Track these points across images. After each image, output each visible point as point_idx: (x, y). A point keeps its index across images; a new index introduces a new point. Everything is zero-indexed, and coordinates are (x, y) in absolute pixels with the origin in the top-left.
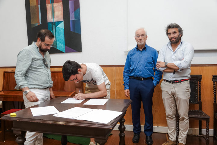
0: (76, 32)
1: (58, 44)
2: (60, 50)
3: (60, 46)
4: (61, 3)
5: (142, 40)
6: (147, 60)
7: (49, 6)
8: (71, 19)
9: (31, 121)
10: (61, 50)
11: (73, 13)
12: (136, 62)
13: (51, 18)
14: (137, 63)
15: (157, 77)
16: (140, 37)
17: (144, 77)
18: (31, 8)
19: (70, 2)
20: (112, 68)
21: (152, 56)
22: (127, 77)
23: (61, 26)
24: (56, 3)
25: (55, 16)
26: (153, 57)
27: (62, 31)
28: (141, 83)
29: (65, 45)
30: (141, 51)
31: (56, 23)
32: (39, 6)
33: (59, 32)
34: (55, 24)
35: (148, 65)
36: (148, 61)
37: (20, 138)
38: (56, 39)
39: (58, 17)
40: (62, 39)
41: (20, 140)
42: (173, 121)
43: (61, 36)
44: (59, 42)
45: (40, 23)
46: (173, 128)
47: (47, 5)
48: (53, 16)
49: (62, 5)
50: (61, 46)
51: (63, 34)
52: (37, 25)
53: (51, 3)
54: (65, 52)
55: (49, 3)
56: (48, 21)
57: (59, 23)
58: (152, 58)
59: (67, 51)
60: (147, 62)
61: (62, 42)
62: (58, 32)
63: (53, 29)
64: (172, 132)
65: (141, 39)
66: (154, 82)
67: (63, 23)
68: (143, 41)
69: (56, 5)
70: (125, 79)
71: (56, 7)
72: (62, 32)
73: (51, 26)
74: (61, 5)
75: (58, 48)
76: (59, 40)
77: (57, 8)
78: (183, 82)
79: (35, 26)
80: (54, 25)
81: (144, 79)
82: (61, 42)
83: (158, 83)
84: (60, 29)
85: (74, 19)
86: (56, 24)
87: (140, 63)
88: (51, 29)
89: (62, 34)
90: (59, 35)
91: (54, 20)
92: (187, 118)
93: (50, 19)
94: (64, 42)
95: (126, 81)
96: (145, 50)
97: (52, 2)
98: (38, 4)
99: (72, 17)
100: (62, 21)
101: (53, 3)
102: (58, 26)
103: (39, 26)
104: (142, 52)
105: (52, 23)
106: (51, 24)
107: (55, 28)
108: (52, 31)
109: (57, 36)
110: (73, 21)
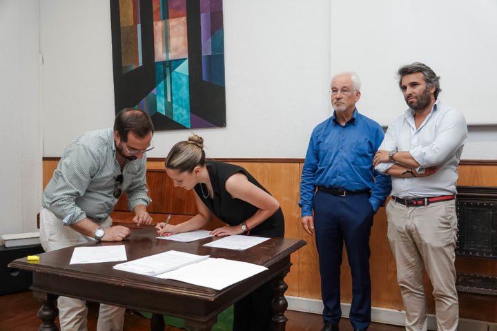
0: (214, 82)
1: (177, 109)
2: (179, 122)
3: (179, 113)
4: (184, 19)
5: (342, 100)
6: (356, 148)
7: (158, 26)
8: (204, 54)
9: (61, 274)
10: (182, 123)
11: (207, 38)
12: (331, 153)
13: (163, 53)
14: (333, 154)
15: (379, 189)
16: (339, 94)
17: (347, 188)
18: (122, 31)
19: (202, 16)
20: (293, 164)
21: (369, 139)
22: (309, 186)
23: (183, 69)
24: (173, 20)
25: (171, 48)
26: (372, 141)
27: (185, 80)
28: (342, 203)
29: (190, 112)
30: (344, 127)
31: (173, 62)
32: (139, 26)
33: (179, 82)
34: (171, 65)
35: (360, 160)
36: (360, 150)
37: (47, 308)
38: (172, 99)
39: (176, 49)
40: (184, 98)
41: (47, 313)
42: (415, 298)
43: (183, 92)
44: (178, 105)
45: (141, 63)
46: (415, 317)
47: (154, 23)
48: (167, 50)
49: (186, 21)
50: (182, 113)
51: (187, 87)
52: (134, 67)
53: (164, 19)
54: (189, 126)
55: (160, 20)
56: (156, 61)
57: (179, 62)
58: (370, 143)
59: (195, 125)
60: (357, 153)
61: (184, 105)
62: (177, 82)
63: (165, 77)
64: (414, 325)
65: (340, 99)
66: (373, 201)
67: (186, 63)
68: (345, 102)
69: (172, 22)
70: (304, 191)
71: (173, 27)
72: (185, 83)
73: (162, 70)
74: (183, 22)
75: (175, 119)
76: (177, 101)
77: (176, 29)
78: (434, 204)
79: (129, 71)
80: (168, 67)
81: (349, 193)
82: (181, 106)
83: (382, 203)
84: (179, 75)
85: (210, 54)
86: (173, 65)
87: (339, 154)
88: (162, 76)
89: (185, 87)
90: (178, 90)
91: (167, 56)
92: (450, 295)
93: (160, 55)
94: (188, 105)
95: (307, 196)
96: (354, 125)
97: (166, 17)
98: (136, 23)
99: (207, 50)
100: (185, 59)
101: (168, 18)
102: (177, 70)
103: (138, 69)
104: (346, 129)
105: (164, 63)
106: (162, 66)
107: (171, 74)
108: (163, 82)
109: (174, 92)
110: (209, 57)
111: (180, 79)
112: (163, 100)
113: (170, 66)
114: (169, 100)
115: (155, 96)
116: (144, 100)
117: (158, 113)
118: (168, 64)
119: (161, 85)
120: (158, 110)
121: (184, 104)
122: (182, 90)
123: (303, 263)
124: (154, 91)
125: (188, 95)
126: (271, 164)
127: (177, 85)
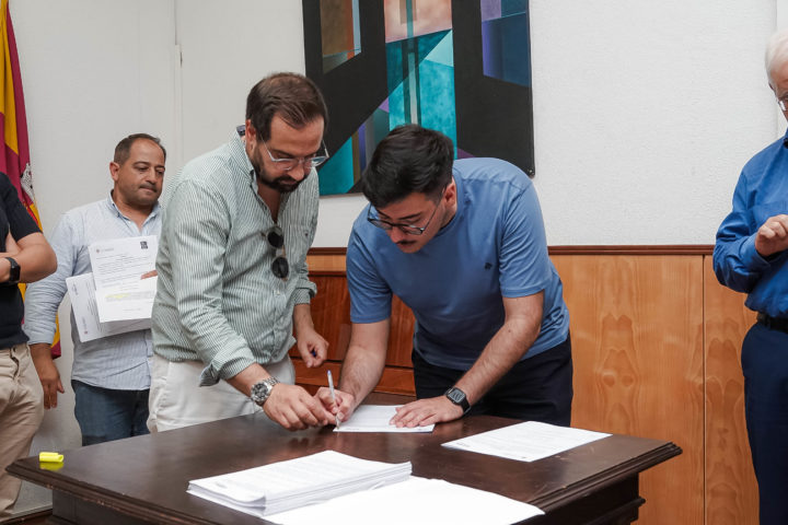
0: (507, 79)
8: (485, 17)
13: (402, 22)
23: (443, 54)
25: (418, 11)
27: (446, 79)
29: (458, 146)
31: (422, 40)
33: (435, 83)
34: (417, 47)
38: (420, 120)
39: (428, 12)
40: (445, 118)
43: (442, 104)
45: (357, 49)
48: (409, 16)
51: (450, 94)
52: (345, 57)
56: (387, 42)
57: (433, 39)
62: (429, 84)
63: (406, 74)
67: (449, 38)
72: (446, 85)
73: (400, 59)
76: (431, 124)
79: (335, 66)
80: (412, 51)
84: (435, 68)
85: (498, 16)
86: (421, 48)
88: (399, 73)
89: (446, 90)
90: (432, 99)
91: (410, 28)
93: (396, 27)
99: (491, 8)
100: (446, 32)
102: (428, 58)
103: (354, 61)
105: (404, 43)
106: (399, 51)
107: (417, 66)
108: (401, 85)
109: (424, 105)
110: (496, 24)
111: (436, 75)
113: (416, 51)
114: (414, 120)
115: (386, 115)
116: (364, 124)
118: (411, 46)
119: (398, 92)
122: (440, 101)
123: (714, 493)
124: (384, 106)
125: (453, 109)
126: (636, 258)
127: (430, 89)
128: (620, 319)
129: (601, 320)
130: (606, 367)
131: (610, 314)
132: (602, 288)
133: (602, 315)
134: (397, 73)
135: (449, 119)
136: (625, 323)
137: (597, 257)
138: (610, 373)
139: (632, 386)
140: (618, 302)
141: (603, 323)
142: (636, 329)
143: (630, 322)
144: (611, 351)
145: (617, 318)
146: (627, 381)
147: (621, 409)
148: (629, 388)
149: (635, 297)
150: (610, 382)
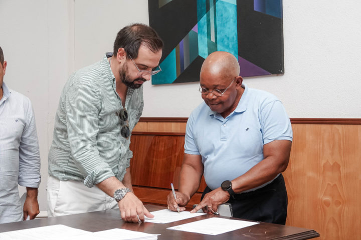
0: (268, 13)
27: (232, 13)
29: (239, 55)
33: (225, 15)
38: (216, 38)
40: (231, 37)
43: (229, 28)
44: (224, 45)
51: (234, 22)
61: (231, 46)
62: (222, 15)
72: (232, 16)
76: (222, 41)
79: (166, 3)
82: (228, 47)
84: (226, 5)
88: (204, 8)
89: (232, 20)
90: (223, 25)
94: (236, 46)
107: (215, 4)
108: (205, 16)
109: (219, 29)
111: (226, 10)
112: (206, 39)
114: (213, 40)
115: (196, 35)
116: (183, 40)
117: (199, 57)
119: (203, 20)
120: (200, 54)
121: (230, 43)
122: (228, 26)
124: (195, 29)
125: (236, 31)
126: (343, 126)
127: (222, 18)
128: (334, 164)
129: (322, 165)
130: (325, 194)
131: (328, 161)
132: (323, 145)
133: (323, 162)
134: (203, 8)
135: (233, 38)
136: (336, 167)
137: (320, 125)
138: (327, 198)
139: (341, 206)
140: (332, 154)
141: (324, 166)
142: (343, 171)
143: (339, 167)
144: (329, 184)
145: (332, 164)
146: (338, 203)
147: (334, 221)
148: (339, 208)
149: (342, 151)
150: (327, 204)
